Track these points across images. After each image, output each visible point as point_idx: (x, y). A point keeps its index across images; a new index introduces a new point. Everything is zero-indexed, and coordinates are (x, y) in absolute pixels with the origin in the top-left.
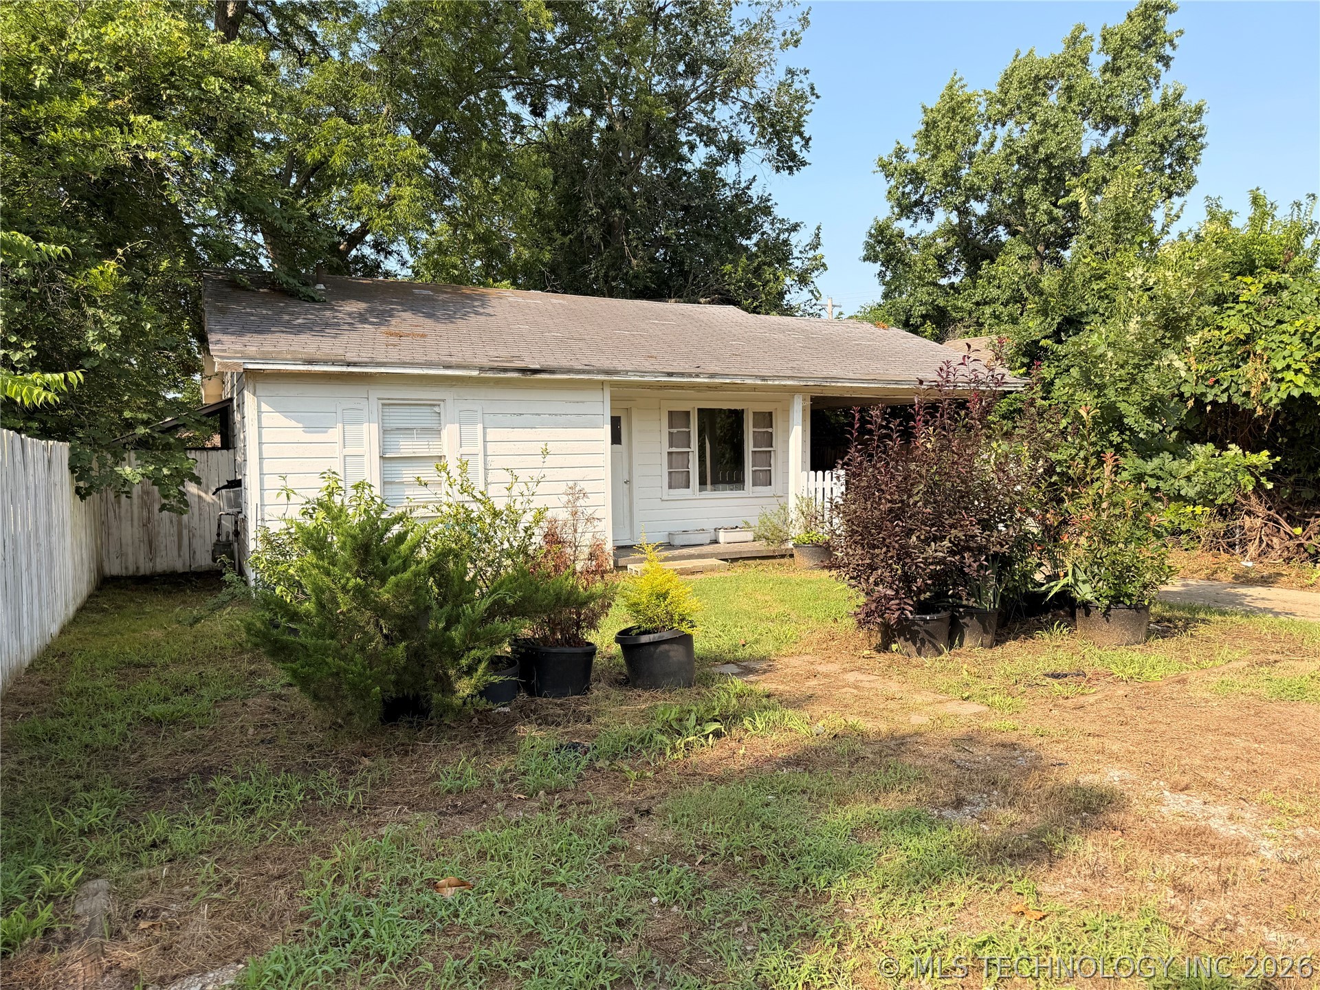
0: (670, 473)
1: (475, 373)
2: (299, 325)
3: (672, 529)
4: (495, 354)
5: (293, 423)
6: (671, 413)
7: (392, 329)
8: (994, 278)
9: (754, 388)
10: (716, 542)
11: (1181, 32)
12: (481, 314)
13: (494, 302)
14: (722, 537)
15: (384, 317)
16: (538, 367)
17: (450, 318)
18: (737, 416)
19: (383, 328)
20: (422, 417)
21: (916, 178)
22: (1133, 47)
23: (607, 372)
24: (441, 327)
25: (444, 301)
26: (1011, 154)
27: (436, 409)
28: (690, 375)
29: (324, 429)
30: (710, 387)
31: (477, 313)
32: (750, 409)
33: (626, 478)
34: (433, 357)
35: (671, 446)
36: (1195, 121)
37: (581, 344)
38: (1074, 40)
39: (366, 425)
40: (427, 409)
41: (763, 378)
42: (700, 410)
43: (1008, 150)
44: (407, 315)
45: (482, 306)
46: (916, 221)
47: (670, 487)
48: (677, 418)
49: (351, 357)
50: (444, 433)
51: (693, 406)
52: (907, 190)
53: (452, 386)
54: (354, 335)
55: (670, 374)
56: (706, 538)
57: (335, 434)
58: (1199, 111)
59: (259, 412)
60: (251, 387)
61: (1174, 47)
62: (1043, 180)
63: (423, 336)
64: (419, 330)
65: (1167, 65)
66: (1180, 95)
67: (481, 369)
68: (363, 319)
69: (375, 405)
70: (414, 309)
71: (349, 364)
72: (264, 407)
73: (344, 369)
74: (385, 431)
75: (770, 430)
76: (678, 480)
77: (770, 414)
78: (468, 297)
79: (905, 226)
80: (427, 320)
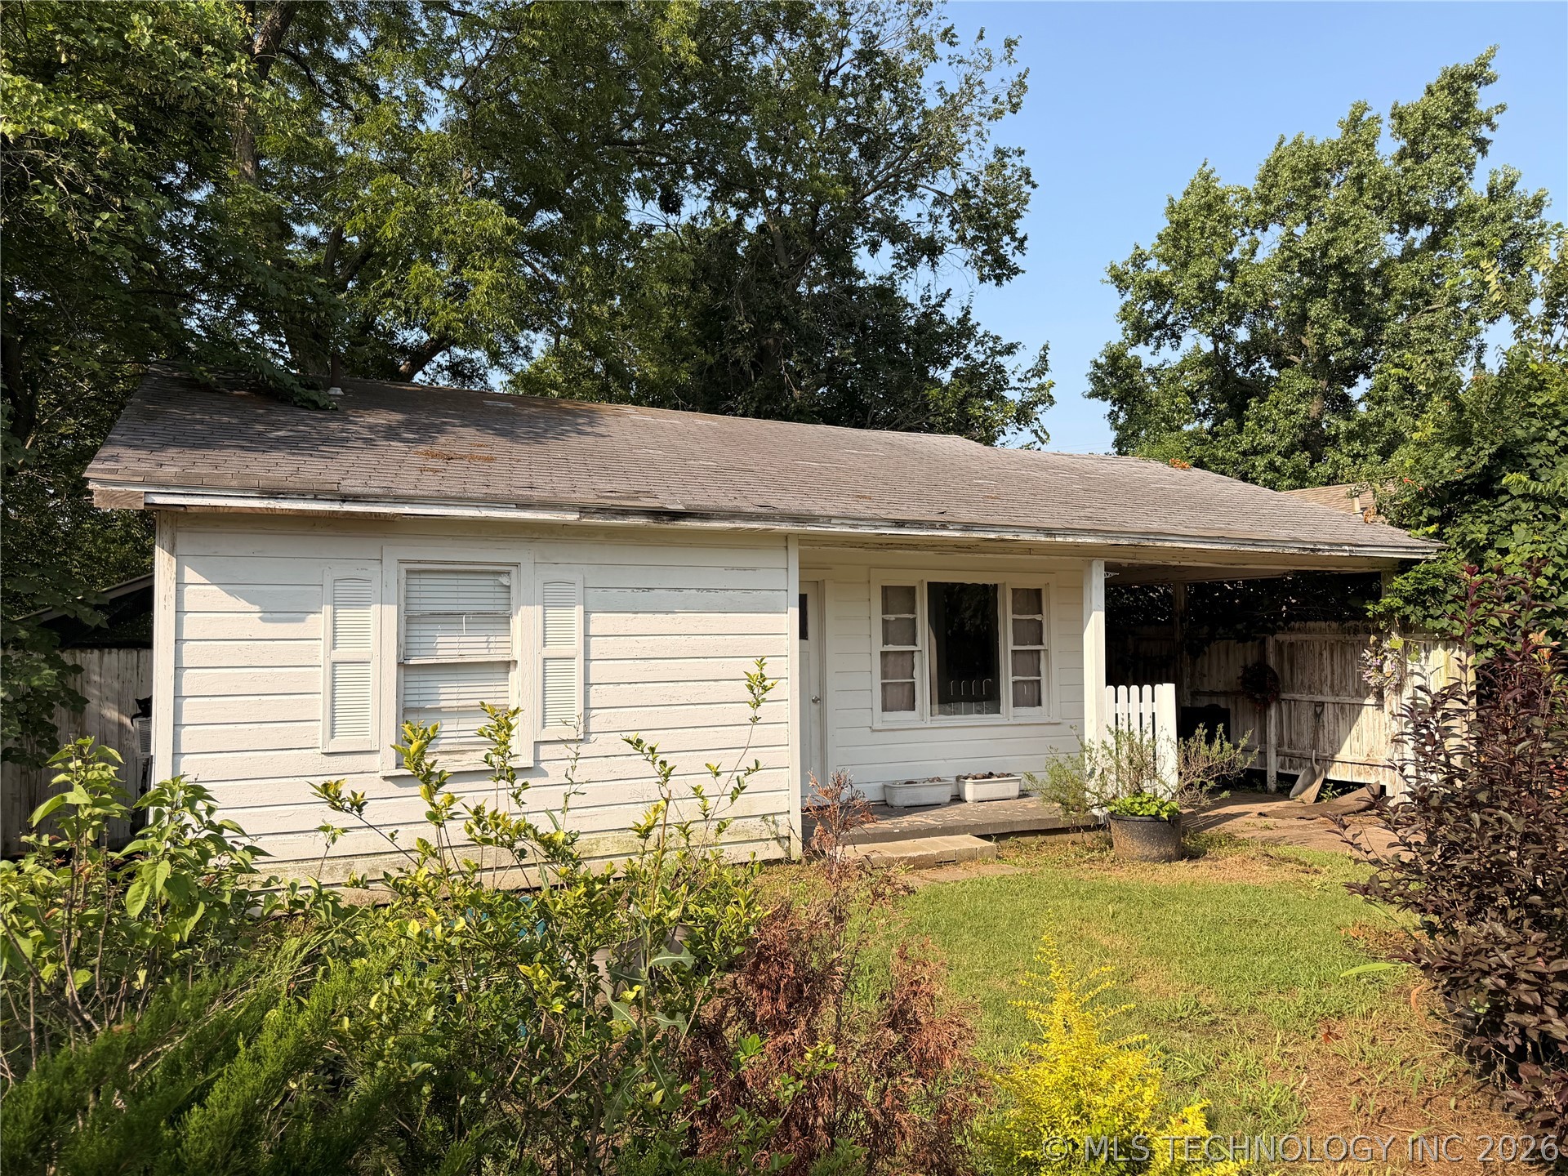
0: (884, 685)
1: (572, 517)
2: (278, 439)
3: (889, 778)
4: (609, 487)
5: (243, 604)
6: (885, 589)
7: (437, 449)
8: (1267, 421)
9: (1030, 549)
10: (958, 799)
11: (1503, 107)
12: (587, 434)
13: (609, 420)
14: (970, 791)
15: (425, 433)
16: (680, 507)
17: (537, 438)
18: (986, 596)
19: (423, 448)
20: (477, 595)
21: (1159, 292)
22: (1440, 127)
23: (797, 518)
24: (520, 449)
25: (530, 416)
26: (1290, 258)
27: (504, 580)
28: (932, 525)
29: (297, 614)
30: (958, 547)
31: (581, 433)
32: (1008, 583)
33: (815, 694)
34: (500, 489)
35: (886, 642)
36: (1532, 217)
37: (748, 477)
38: (1354, 123)
39: (375, 608)
40: (488, 581)
41: (1049, 532)
42: (933, 587)
43: (1287, 253)
44: (469, 432)
45: (590, 424)
46: (1158, 347)
47: (884, 709)
48: (896, 598)
49: (351, 486)
50: (516, 622)
51: (919, 579)
52: (1147, 307)
53: (532, 540)
54: (369, 456)
55: (900, 524)
56: (944, 793)
57: (318, 623)
58: (1538, 203)
59: (180, 584)
60: (166, 538)
61: (1493, 128)
62: (1333, 292)
63: (491, 459)
64: (485, 452)
65: (1483, 150)
66: (1513, 183)
67: (584, 510)
68: (391, 433)
69: (392, 573)
70: (481, 424)
71: (345, 499)
72: (190, 575)
73: (336, 507)
74: (410, 620)
75: (1038, 617)
76: (898, 698)
77: (1038, 592)
78: (568, 412)
79: (1144, 354)
80: (498, 439)
